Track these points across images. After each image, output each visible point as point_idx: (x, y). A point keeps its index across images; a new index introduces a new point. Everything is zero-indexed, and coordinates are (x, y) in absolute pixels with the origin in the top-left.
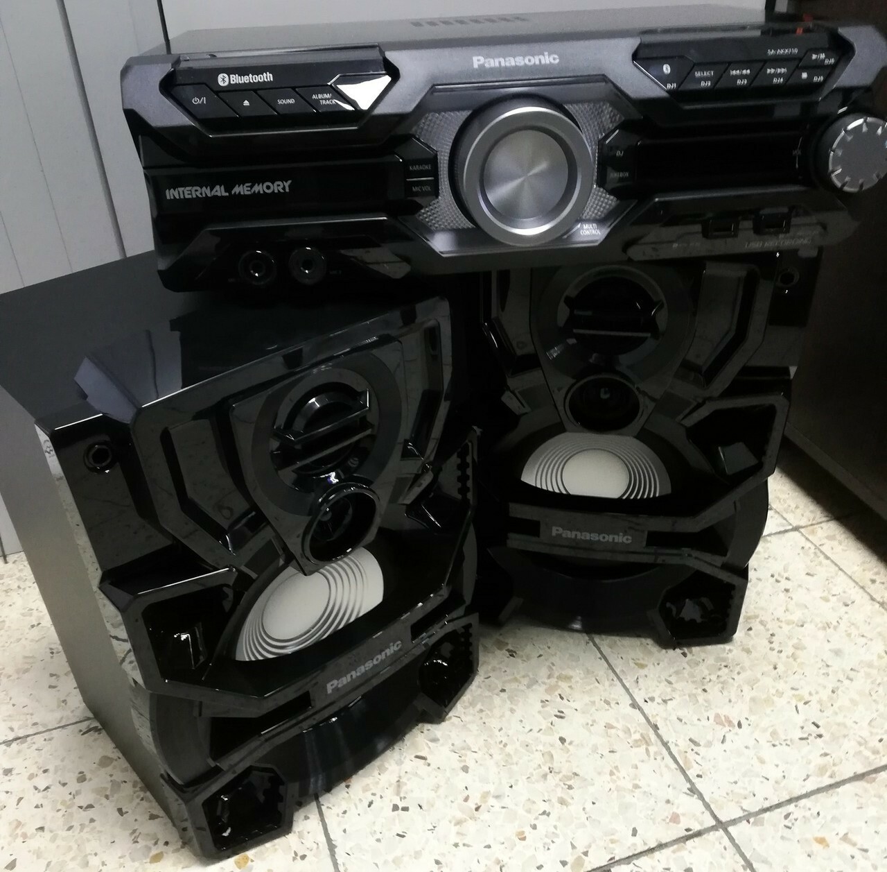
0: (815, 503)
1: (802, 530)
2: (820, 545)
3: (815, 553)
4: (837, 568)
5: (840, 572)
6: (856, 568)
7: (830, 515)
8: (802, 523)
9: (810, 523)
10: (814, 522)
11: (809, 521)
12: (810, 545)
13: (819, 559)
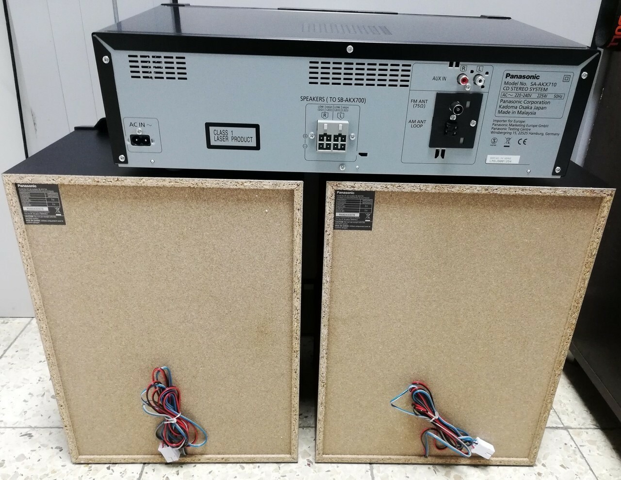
0: (589, 412)
1: (569, 430)
2: (581, 446)
3: (574, 451)
4: (588, 468)
5: (590, 471)
6: (604, 471)
7: (598, 425)
8: (572, 425)
9: (579, 427)
10: (582, 427)
11: (579, 425)
12: (572, 443)
13: (576, 456)
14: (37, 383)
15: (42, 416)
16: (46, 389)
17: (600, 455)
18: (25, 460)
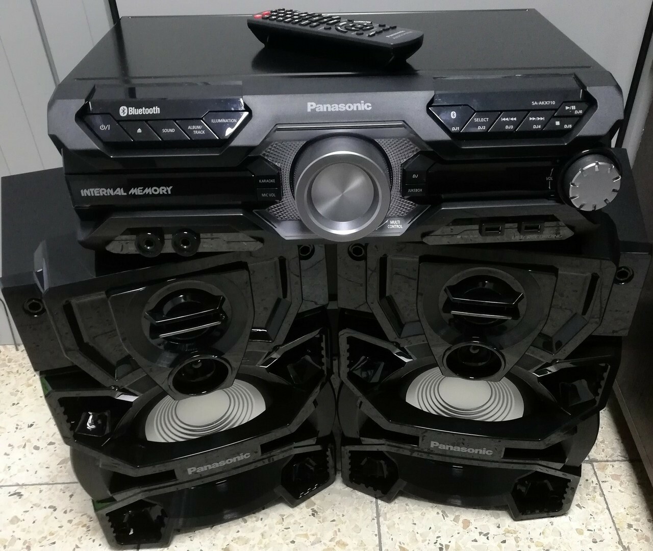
0: (620, 441)
1: (595, 464)
2: (603, 482)
3: (595, 488)
4: (605, 506)
6: (622, 510)
7: (627, 456)
9: (605, 459)
10: (609, 459)
11: (607, 457)
12: (594, 479)
13: (596, 494)
14: (15, 432)
15: (28, 471)
16: (26, 438)
17: (622, 492)
18: (19, 523)
